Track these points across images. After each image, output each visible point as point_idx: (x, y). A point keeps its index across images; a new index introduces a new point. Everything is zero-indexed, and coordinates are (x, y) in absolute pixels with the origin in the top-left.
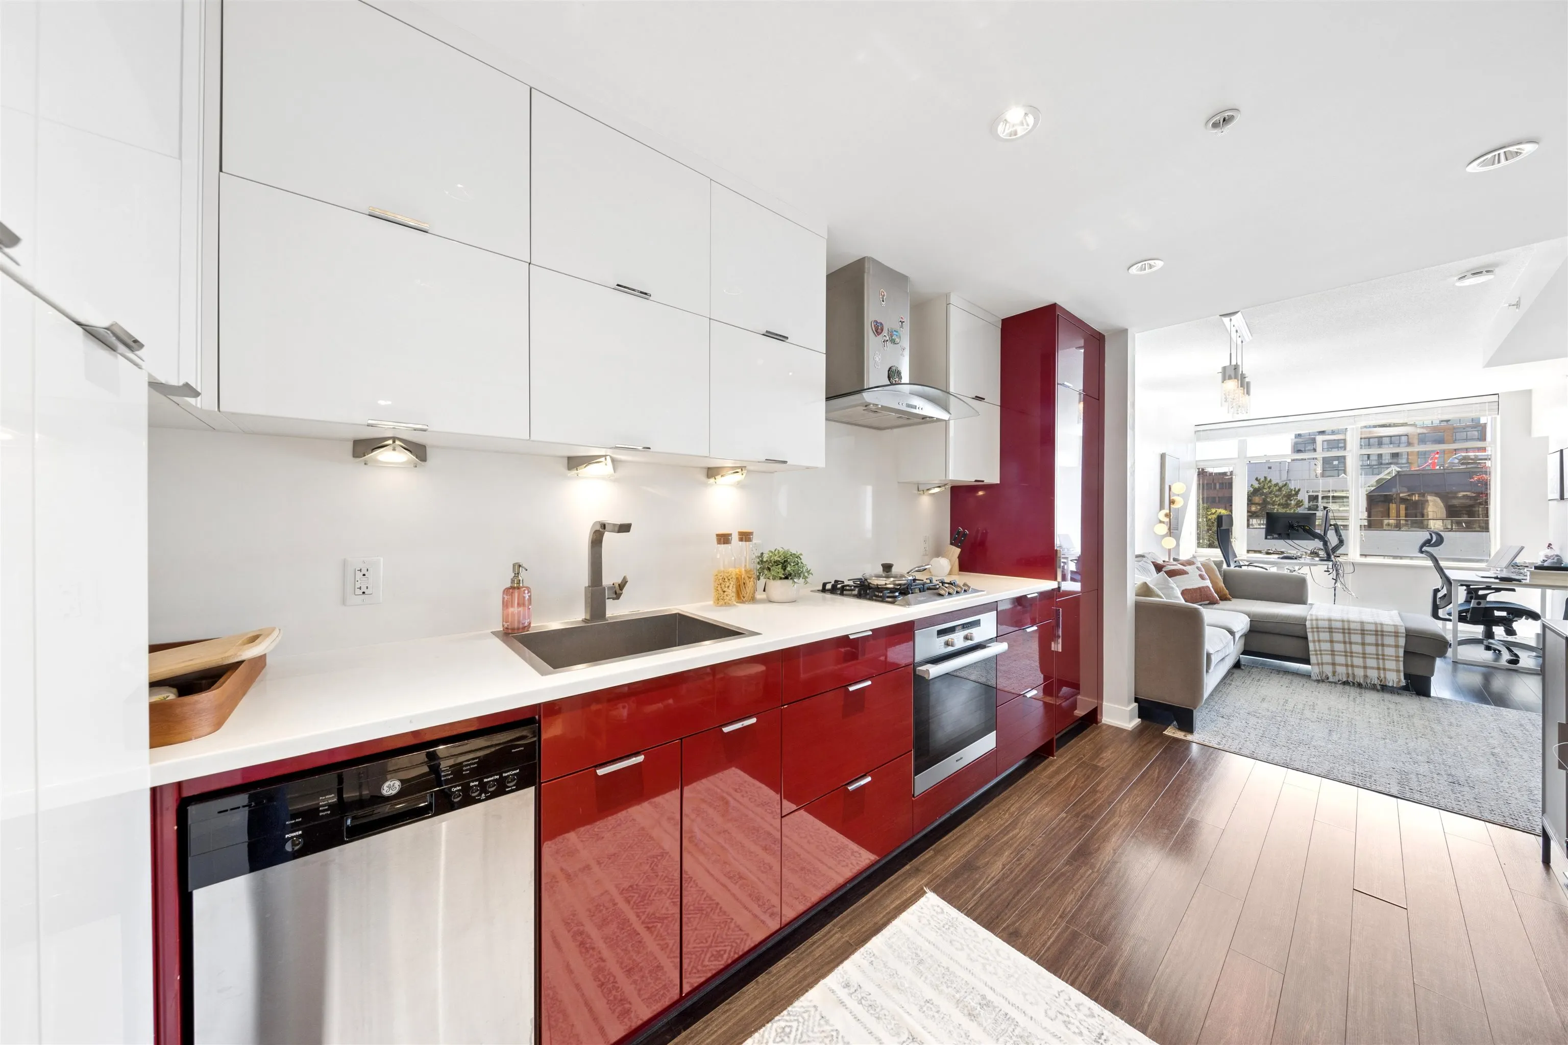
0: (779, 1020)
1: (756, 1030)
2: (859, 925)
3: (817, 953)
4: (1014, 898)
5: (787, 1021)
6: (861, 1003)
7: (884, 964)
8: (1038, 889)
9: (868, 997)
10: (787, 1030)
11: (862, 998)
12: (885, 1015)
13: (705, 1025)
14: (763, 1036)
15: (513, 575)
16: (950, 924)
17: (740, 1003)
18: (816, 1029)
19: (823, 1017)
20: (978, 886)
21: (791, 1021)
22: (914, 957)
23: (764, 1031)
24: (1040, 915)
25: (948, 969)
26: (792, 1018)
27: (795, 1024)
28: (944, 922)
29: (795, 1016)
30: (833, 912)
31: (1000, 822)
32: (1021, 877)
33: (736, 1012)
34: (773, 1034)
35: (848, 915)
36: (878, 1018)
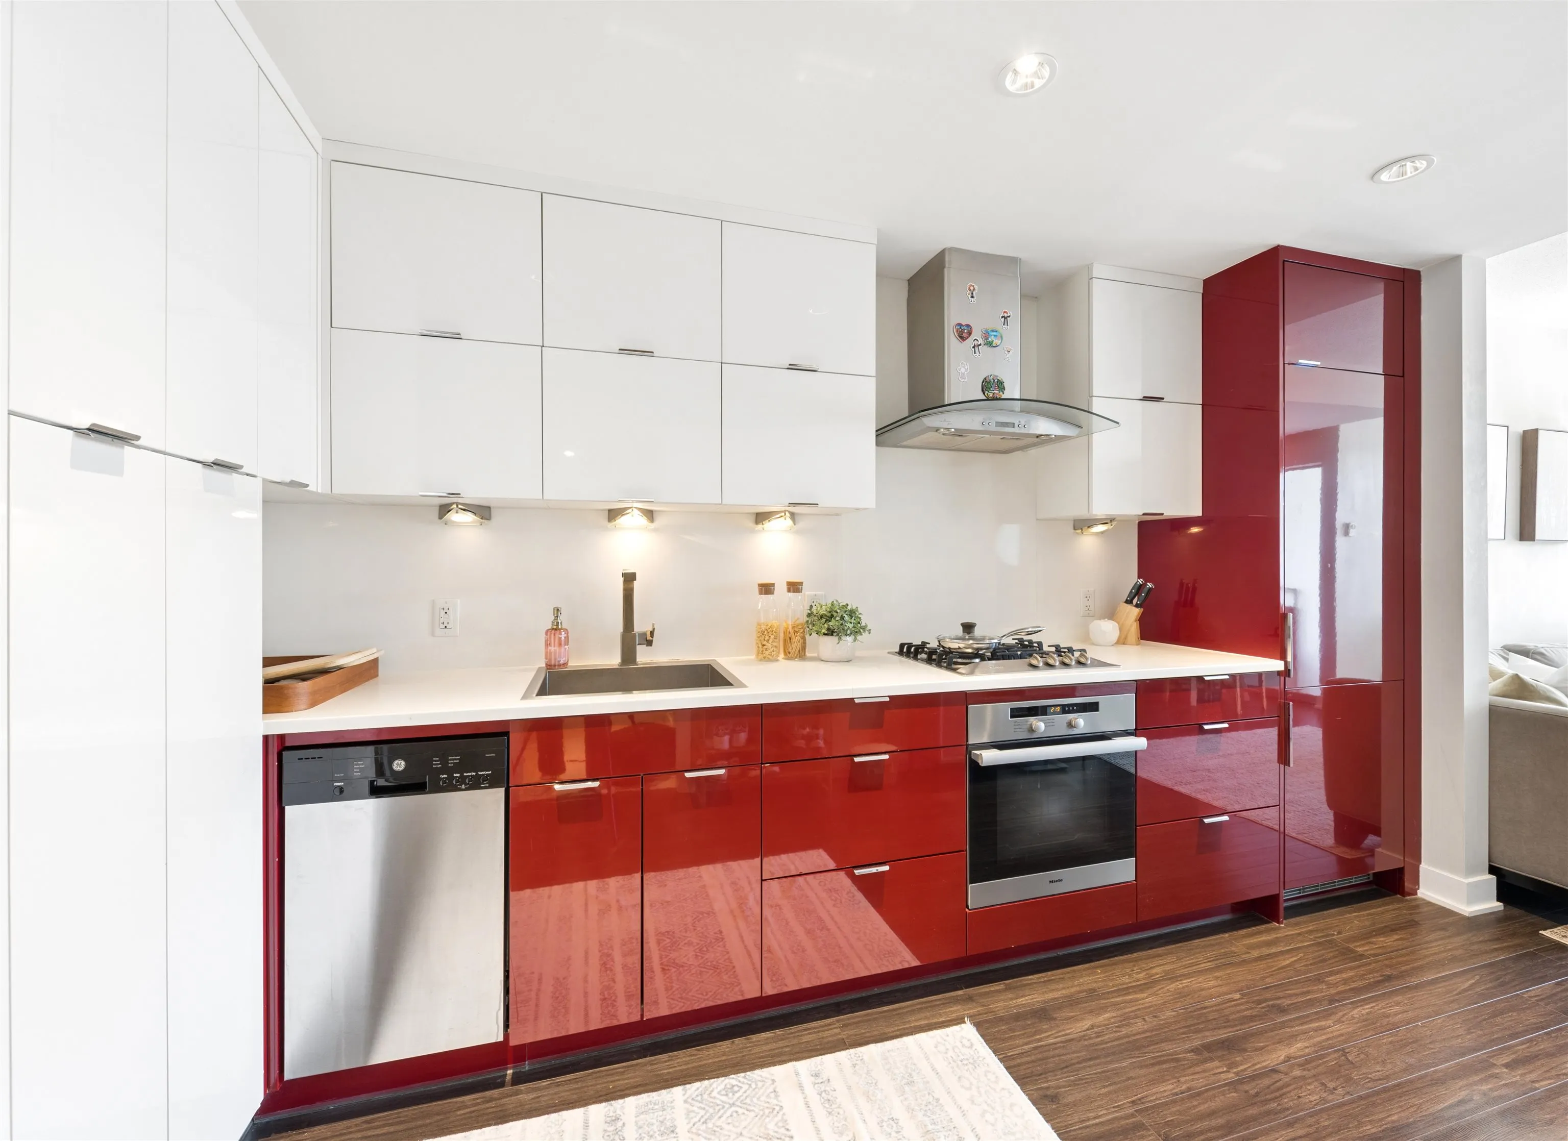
0: (733, 1078)
1: (708, 1079)
2: (865, 1029)
3: (805, 1039)
4: (1078, 1063)
5: (740, 1081)
6: (820, 1095)
7: (868, 1071)
8: (1124, 1064)
9: (831, 1093)
10: (736, 1089)
11: (825, 1091)
12: (838, 1113)
13: (669, 1059)
14: (711, 1085)
15: (553, 618)
16: (971, 1061)
17: (707, 1053)
18: (763, 1098)
19: (775, 1091)
20: (1038, 1037)
21: (743, 1083)
22: (906, 1076)
23: (714, 1082)
24: (1104, 1091)
25: (938, 1100)
26: (746, 1081)
27: (745, 1087)
28: (965, 1057)
29: (749, 1080)
30: (844, 1009)
31: (1126, 979)
32: (1108, 1045)
33: (700, 1059)
34: (722, 1086)
35: (858, 1017)
36: (830, 1113)
